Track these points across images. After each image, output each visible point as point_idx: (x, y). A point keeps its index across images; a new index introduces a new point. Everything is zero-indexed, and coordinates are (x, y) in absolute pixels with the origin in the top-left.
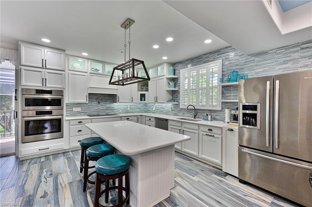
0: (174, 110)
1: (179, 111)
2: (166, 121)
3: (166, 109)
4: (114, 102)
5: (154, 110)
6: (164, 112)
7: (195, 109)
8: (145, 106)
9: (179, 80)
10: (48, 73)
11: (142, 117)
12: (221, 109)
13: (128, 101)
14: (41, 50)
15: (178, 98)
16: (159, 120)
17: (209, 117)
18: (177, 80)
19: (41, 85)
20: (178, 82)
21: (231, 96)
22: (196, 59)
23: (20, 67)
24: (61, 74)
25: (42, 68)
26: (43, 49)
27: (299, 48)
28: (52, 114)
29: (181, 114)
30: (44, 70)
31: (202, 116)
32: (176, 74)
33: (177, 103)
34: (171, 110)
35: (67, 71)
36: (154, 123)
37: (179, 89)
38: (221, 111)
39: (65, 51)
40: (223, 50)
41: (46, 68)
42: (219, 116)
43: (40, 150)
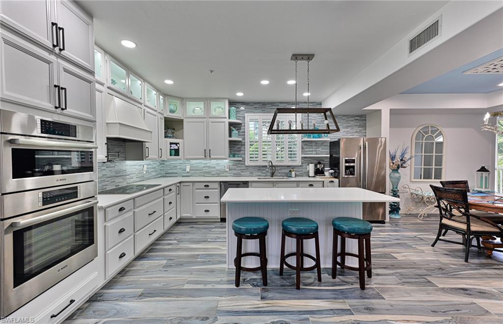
0: (235, 169)
1: (244, 169)
2: (243, 184)
3: (218, 168)
4: (126, 160)
5: (188, 170)
6: (213, 173)
7: (272, 166)
9: (242, 128)
11: (182, 184)
12: (301, 164)
15: (242, 152)
16: (229, 184)
17: (293, 173)
18: (240, 127)
20: (240, 129)
21: (312, 151)
22: (270, 105)
28: (77, 197)
29: (248, 173)
31: (279, 173)
33: (241, 159)
34: (228, 170)
36: (217, 190)
37: (244, 139)
38: (301, 166)
40: (302, 104)
42: (299, 171)
43: (53, 316)
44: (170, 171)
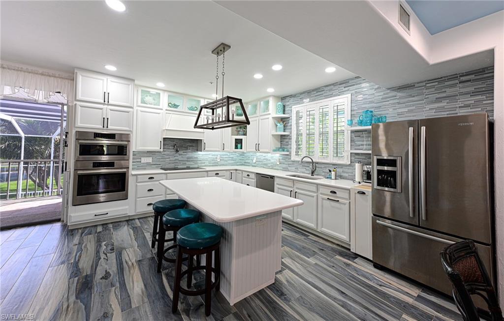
0: (284, 163)
1: (290, 164)
2: (271, 178)
3: (272, 161)
4: (197, 150)
5: (254, 161)
6: (269, 165)
7: (313, 162)
8: (242, 156)
9: (290, 121)
10: (111, 110)
11: (237, 171)
12: (350, 163)
13: (218, 149)
14: (103, 80)
15: (289, 146)
16: (262, 176)
17: (333, 173)
18: (288, 121)
19: (101, 127)
20: (288, 123)
21: (363, 145)
22: (315, 92)
23: (75, 102)
24: (128, 112)
25: (104, 104)
26: (105, 78)
27: (457, 81)
28: (114, 166)
29: (294, 168)
30: (105, 106)
31: (324, 172)
32: (286, 112)
33: (288, 153)
34: (279, 163)
35: (135, 108)
36: (253, 180)
37: (291, 133)
38: (349, 165)
39: (133, 80)
40: (353, 81)
41: (108, 105)
42: (347, 173)
43: (96, 215)
44: (247, 161)
